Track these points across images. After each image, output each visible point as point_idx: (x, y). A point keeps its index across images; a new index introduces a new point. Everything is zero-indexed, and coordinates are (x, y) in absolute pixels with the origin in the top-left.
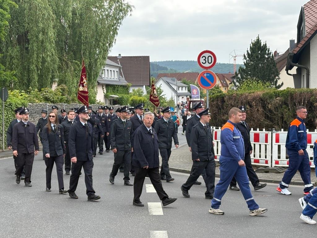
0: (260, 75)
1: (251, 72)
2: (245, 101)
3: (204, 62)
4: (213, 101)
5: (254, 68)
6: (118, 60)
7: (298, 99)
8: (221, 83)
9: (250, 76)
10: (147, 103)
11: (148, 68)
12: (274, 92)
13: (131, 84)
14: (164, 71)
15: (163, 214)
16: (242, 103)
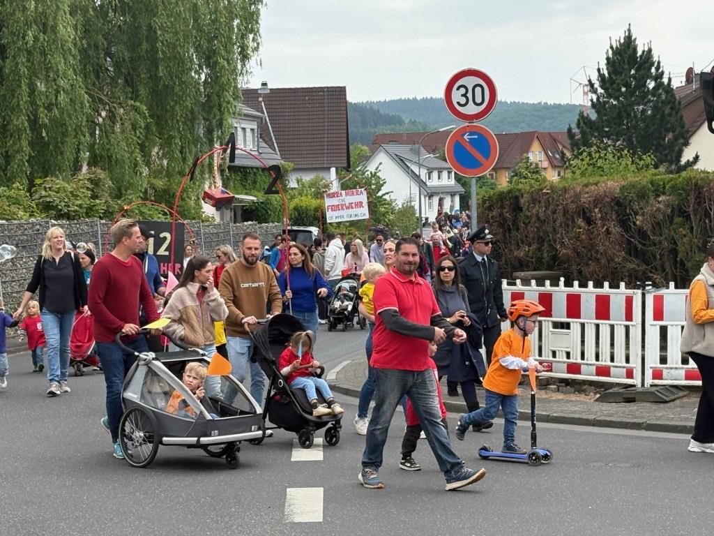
1: (611, 128)
2: (573, 206)
3: (463, 101)
4: (490, 208)
5: (619, 117)
6: (261, 99)
8: (546, 158)
11: (342, 120)
13: (291, 165)
14: (392, 126)
15: (321, 520)
16: (565, 212)
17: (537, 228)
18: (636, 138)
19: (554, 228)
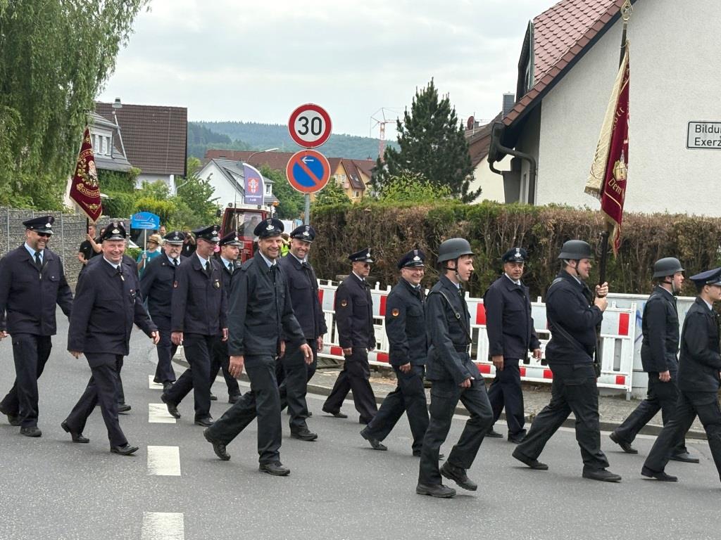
0: (431, 168)
1: (412, 161)
2: (389, 224)
3: (304, 130)
4: (319, 220)
5: (420, 152)
6: (114, 113)
7: (506, 228)
8: (348, 181)
9: (410, 169)
10: (176, 214)
11: (182, 135)
12: (455, 209)
13: (140, 170)
14: (221, 144)
15: (180, 475)
16: (383, 228)
17: (358, 239)
18: (432, 170)
19: (372, 241)
